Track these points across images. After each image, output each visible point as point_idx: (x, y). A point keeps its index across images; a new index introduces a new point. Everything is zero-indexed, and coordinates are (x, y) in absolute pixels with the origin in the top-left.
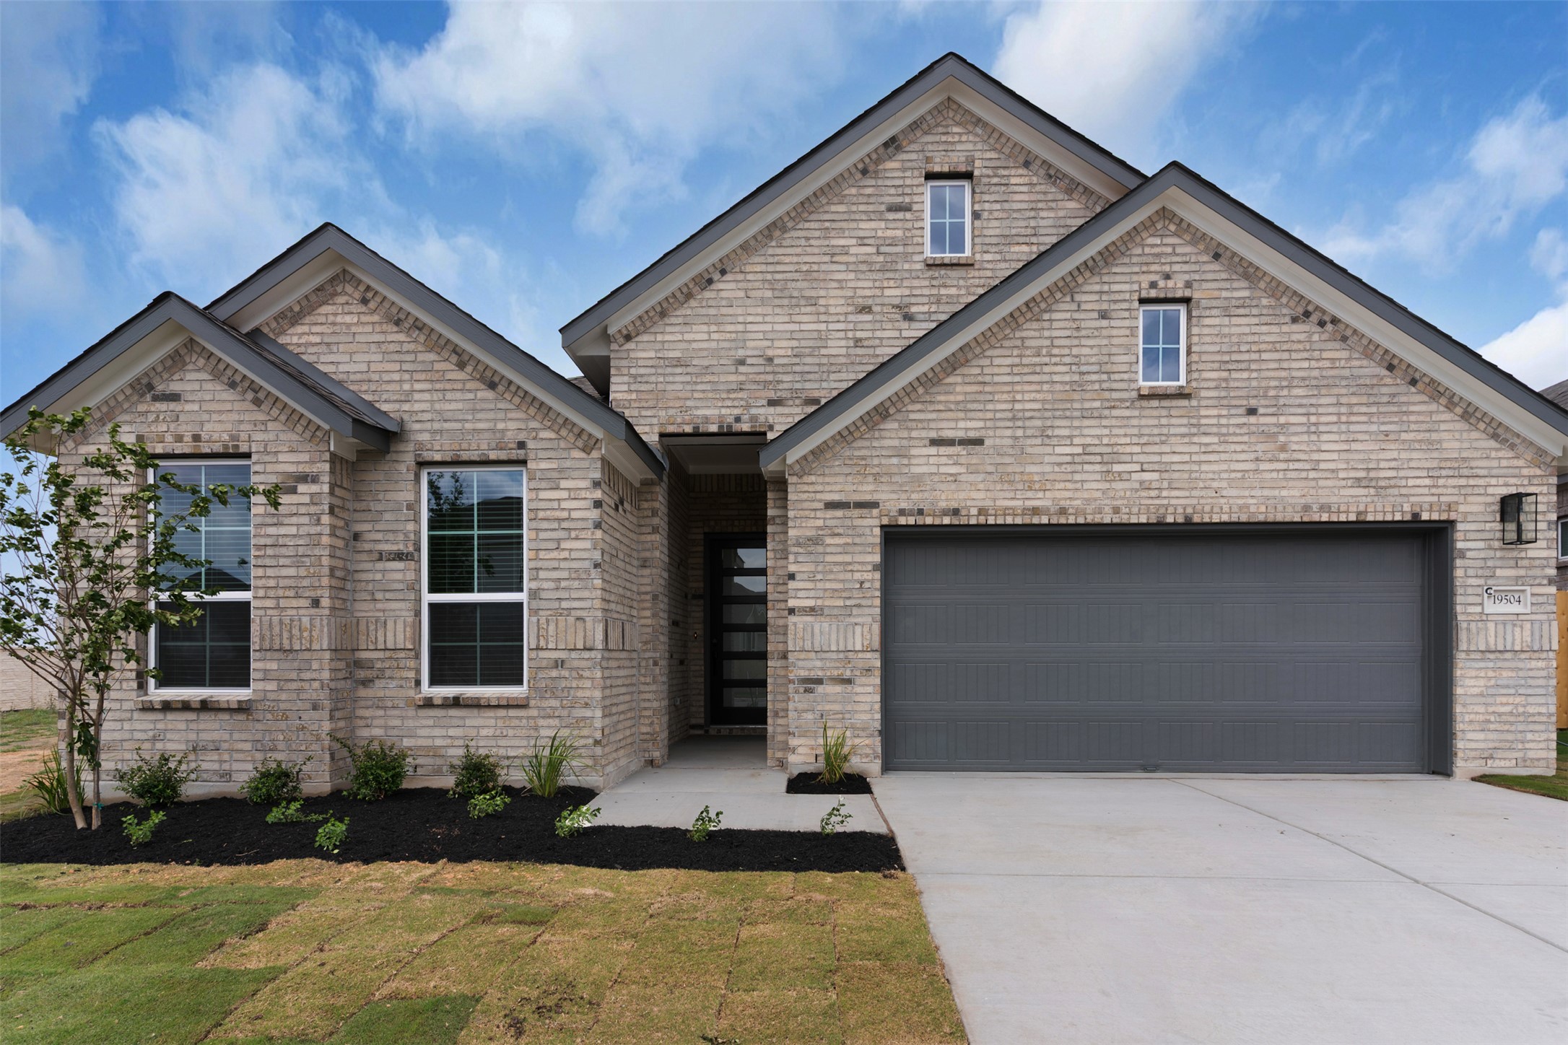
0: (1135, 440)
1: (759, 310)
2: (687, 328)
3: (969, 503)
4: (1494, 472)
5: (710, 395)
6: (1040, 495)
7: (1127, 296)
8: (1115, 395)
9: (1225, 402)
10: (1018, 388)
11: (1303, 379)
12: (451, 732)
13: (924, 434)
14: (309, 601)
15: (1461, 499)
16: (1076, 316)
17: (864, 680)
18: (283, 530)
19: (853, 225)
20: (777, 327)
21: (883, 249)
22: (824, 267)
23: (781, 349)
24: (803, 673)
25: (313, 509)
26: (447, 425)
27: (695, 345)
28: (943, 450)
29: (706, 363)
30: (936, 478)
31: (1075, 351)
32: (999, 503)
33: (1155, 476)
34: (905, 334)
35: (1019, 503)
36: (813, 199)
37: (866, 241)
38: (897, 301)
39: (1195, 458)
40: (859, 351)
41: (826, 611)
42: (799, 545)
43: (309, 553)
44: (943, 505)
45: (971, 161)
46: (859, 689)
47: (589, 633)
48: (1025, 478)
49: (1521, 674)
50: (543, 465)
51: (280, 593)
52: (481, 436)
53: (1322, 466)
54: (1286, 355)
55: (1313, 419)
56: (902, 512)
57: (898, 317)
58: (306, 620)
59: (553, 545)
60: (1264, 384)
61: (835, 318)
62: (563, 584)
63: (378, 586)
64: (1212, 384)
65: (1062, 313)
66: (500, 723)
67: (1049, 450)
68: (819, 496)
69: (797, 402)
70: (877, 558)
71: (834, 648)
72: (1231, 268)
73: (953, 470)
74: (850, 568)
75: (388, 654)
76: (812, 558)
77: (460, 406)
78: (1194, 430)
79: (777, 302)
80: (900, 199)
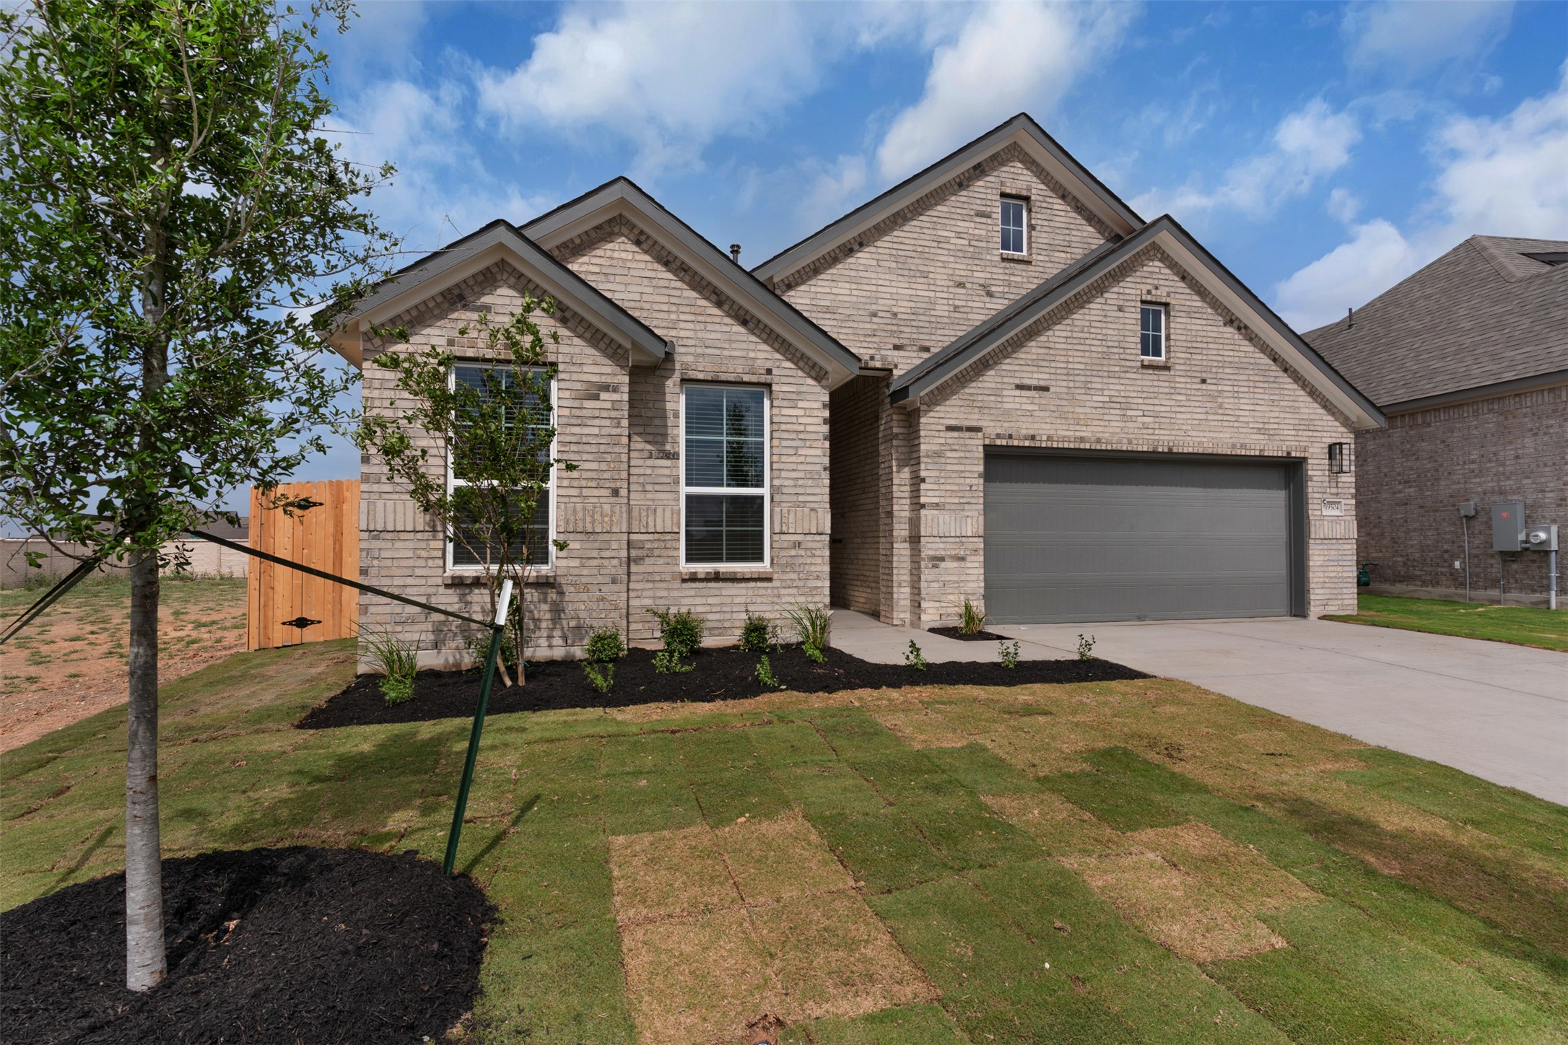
0: (1140, 395)
1: (887, 277)
2: (834, 284)
3: (1041, 432)
4: (1326, 429)
5: (851, 337)
6: (1084, 428)
7: (1134, 298)
8: (1128, 364)
9: (1189, 374)
10: (1070, 353)
11: (1231, 362)
12: (710, 601)
13: (1011, 380)
14: (610, 491)
15: (1310, 444)
16: (1104, 307)
17: (973, 558)
18: (586, 430)
19: (953, 222)
20: (901, 291)
21: (973, 243)
22: (933, 250)
23: (903, 307)
24: (931, 553)
25: (614, 414)
26: (708, 351)
27: (840, 298)
28: (1024, 393)
29: (848, 312)
30: (1019, 413)
31: (1104, 331)
32: (1059, 433)
33: (1151, 420)
34: (988, 306)
35: (1072, 433)
36: (925, 199)
37: (962, 235)
38: (982, 282)
39: (1173, 409)
40: (957, 315)
41: (947, 507)
42: (928, 456)
43: (610, 450)
44: (1024, 432)
45: (1029, 189)
46: (969, 565)
47: (821, 522)
48: (1075, 416)
49: (1340, 553)
50: (785, 388)
51: (584, 483)
52: (736, 362)
53: (1241, 419)
54: (1221, 347)
55: (1236, 389)
56: (998, 436)
57: (983, 293)
58: (607, 508)
59: (792, 451)
60: (1210, 364)
61: (941, 289)
62: (800, 482)
63: (648, 479)
64: (1182, 361)
65: (1096, 306)
66: (750, 592)
67: (1089, 397)
68: (942, 421)
69: (914, 348)
70: (981, 468)
71: (953, 534)
72: (1190, 287)
73: (1031, 407)
74: (963, 475)
75: (656, 536)
76: (937, 467)
77: (718, 336)
78: (1173, 391)
79: (900, 272)
80: (984, 209)
